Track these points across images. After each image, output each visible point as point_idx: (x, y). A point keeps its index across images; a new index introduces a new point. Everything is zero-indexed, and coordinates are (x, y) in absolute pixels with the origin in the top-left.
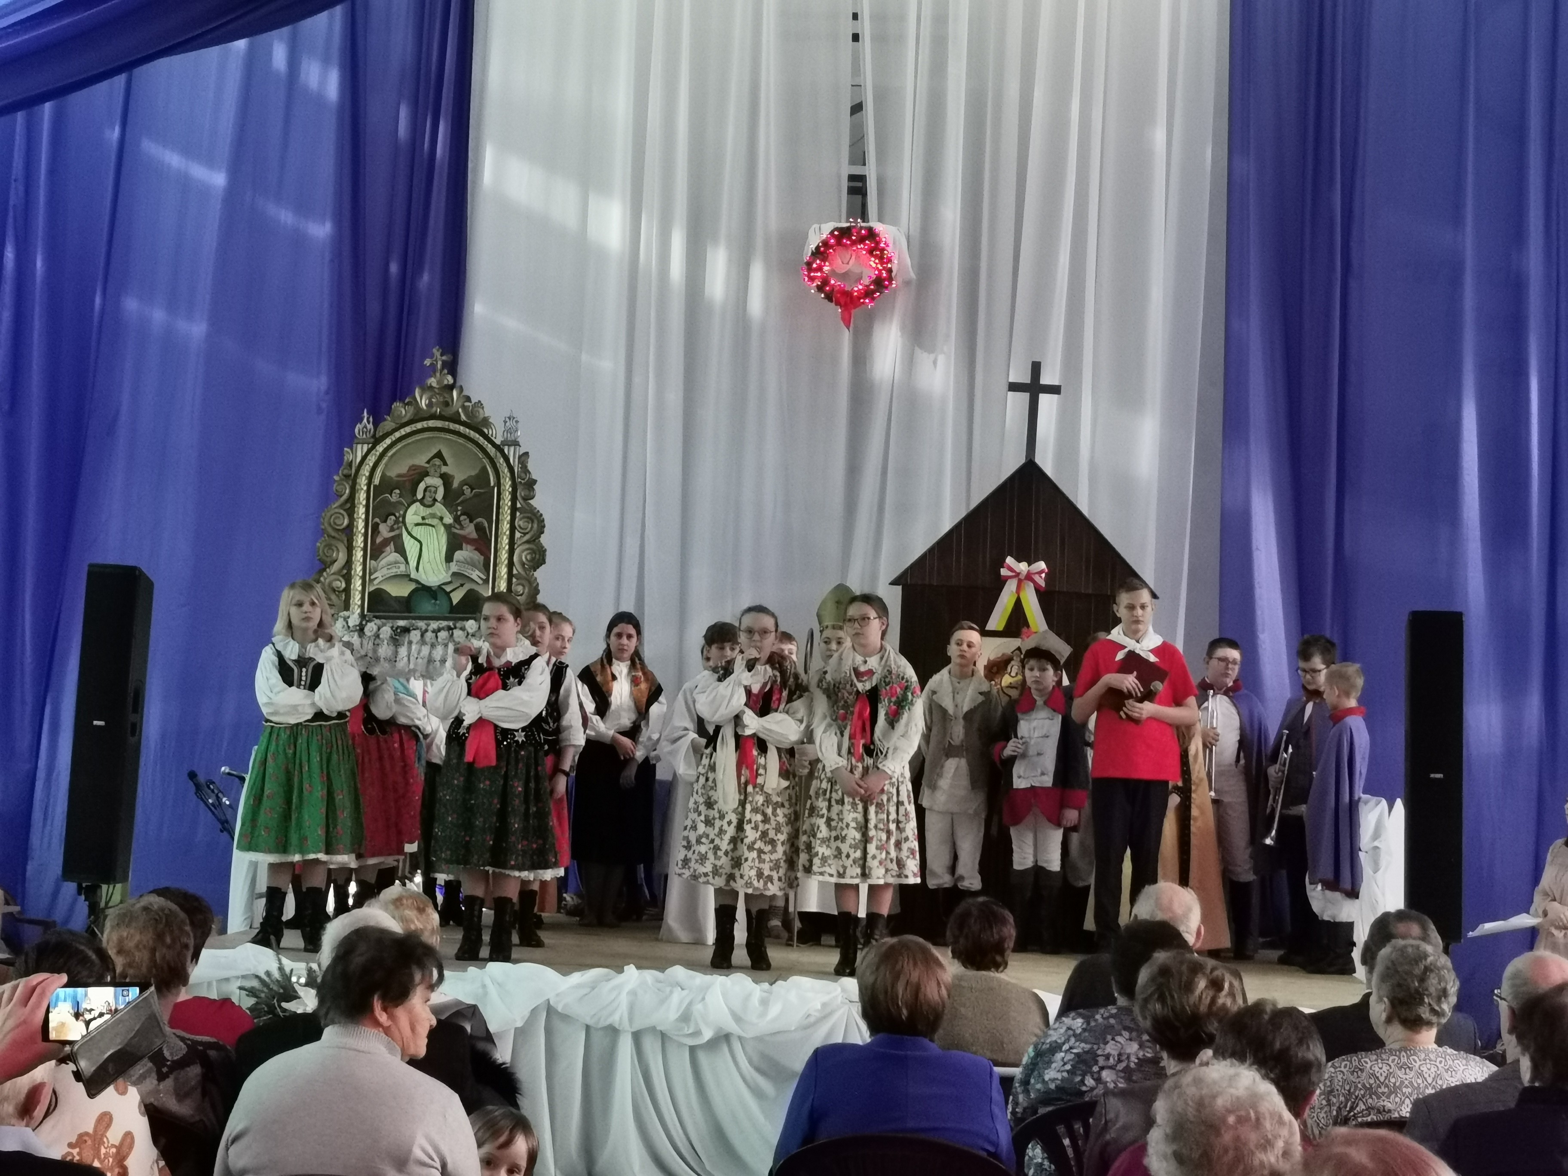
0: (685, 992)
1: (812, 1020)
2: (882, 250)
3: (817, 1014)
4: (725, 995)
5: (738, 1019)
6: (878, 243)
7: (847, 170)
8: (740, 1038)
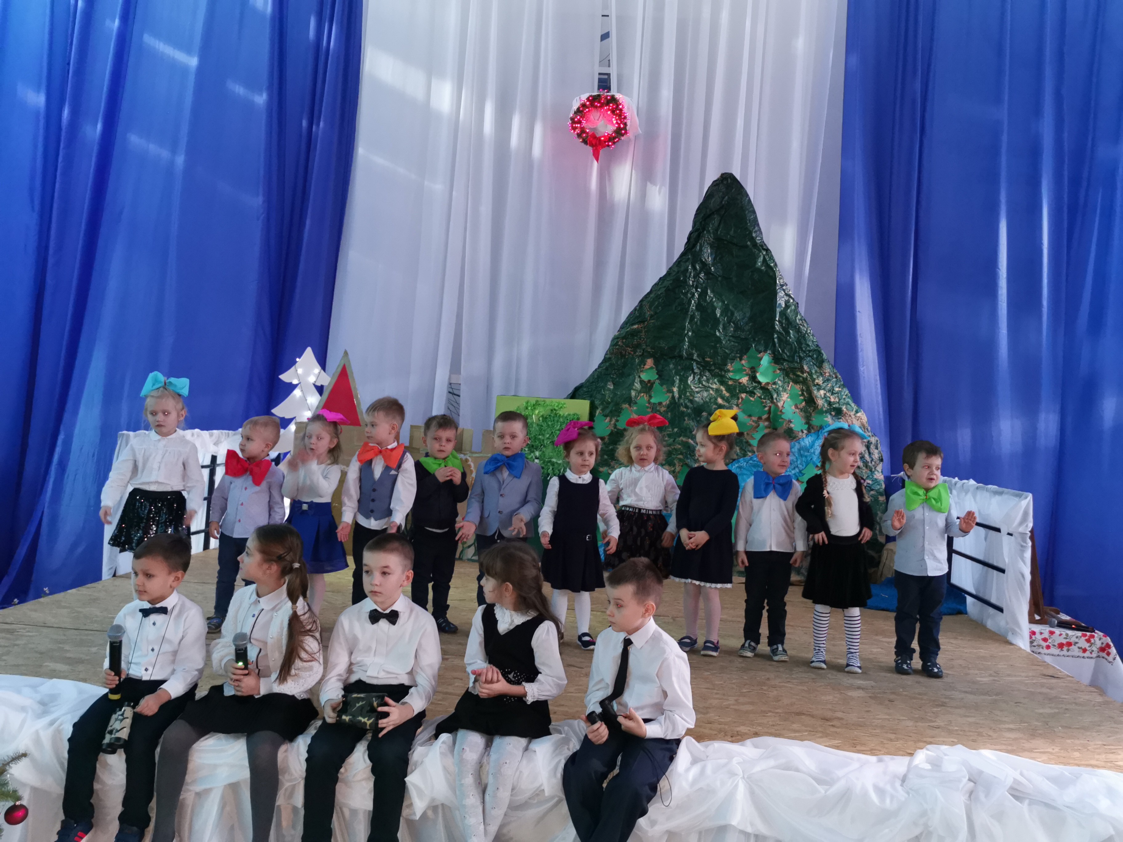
2: (621, 110)
7: (598, 69)
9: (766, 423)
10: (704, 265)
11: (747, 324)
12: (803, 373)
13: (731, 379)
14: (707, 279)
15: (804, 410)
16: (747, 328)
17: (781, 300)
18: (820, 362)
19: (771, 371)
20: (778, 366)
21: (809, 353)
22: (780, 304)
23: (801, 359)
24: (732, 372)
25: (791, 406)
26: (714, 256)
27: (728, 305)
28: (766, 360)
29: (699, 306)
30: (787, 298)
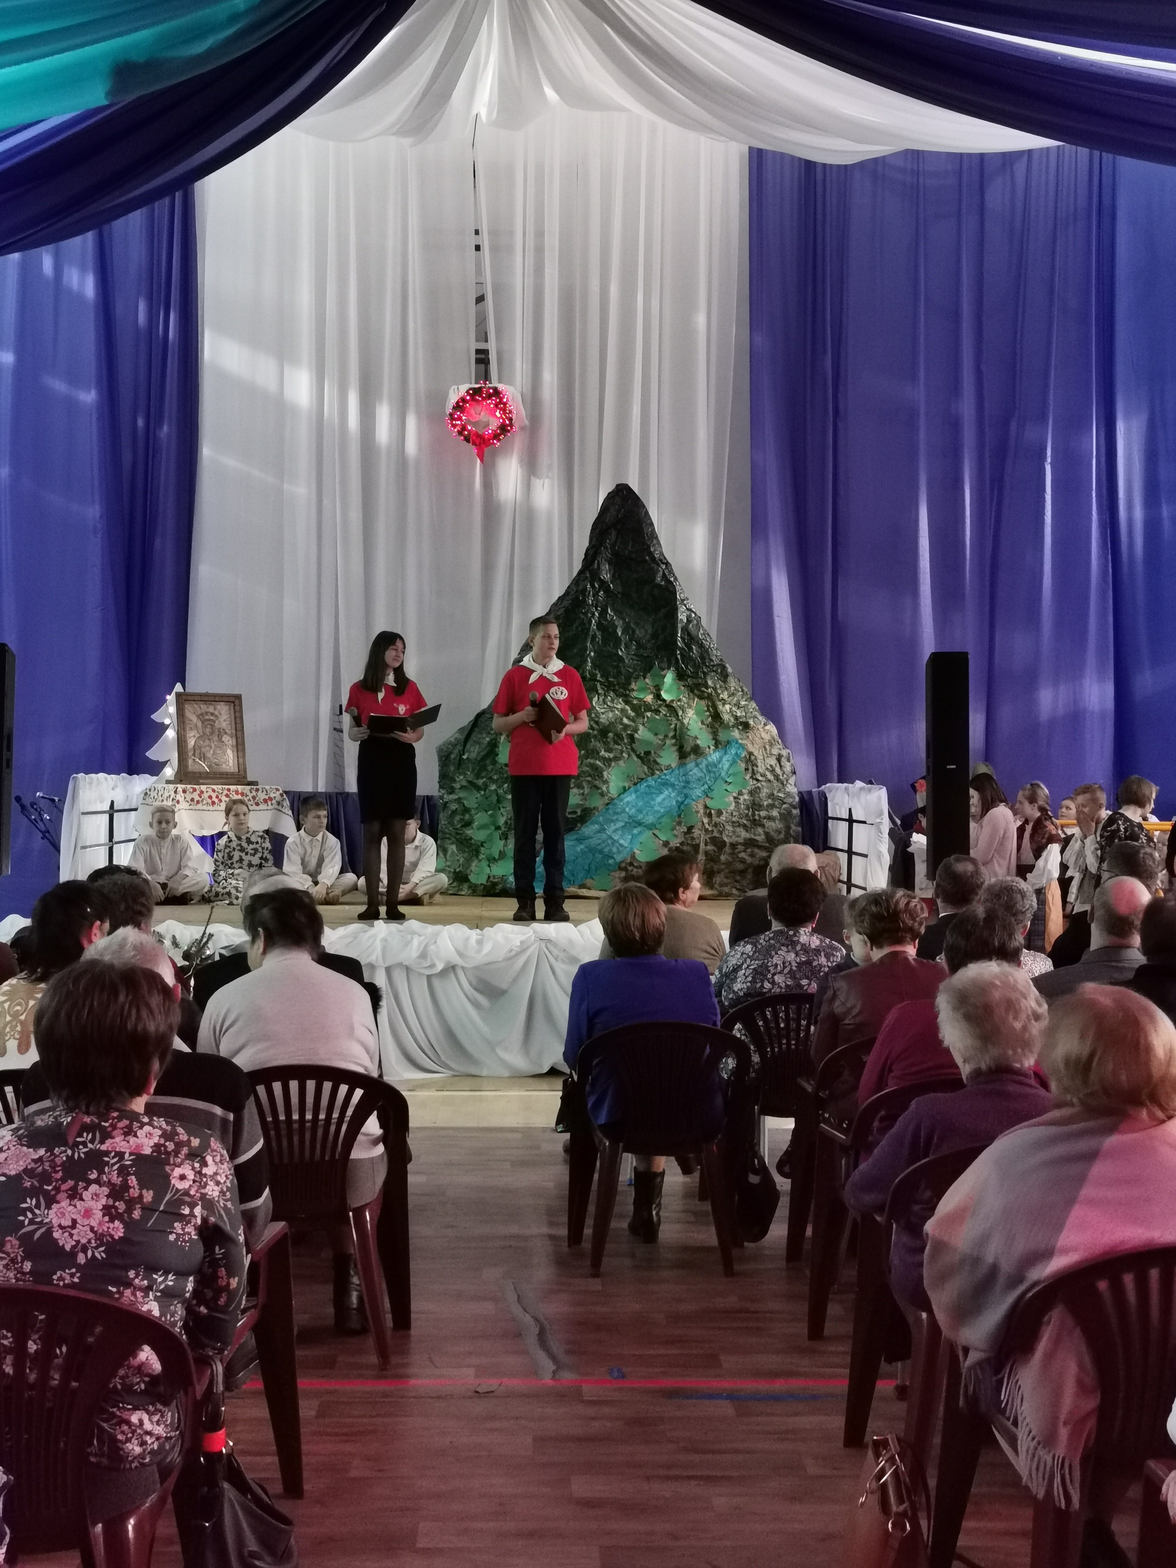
0: (422, 938)
1: (513, 953)
2: (505, 404)
3: (518, 949)
4: (451, 939)
5: (461, 954)
6: (501, 399)
7: (474, 346)
8: (463, 968)
9: (673, 741)
10: (603, 583)
11: (649, 641)
12: (707, 688)
13: (636, 698)
14: (607, 597)
15: (711, 726)
16: (649, 646)
17: (682, 616)
18: (724, 676)
19: (675, 687)
20: (682, 683)
21: (712, 668)
22: (681, 620)
23: (705, 674)
24: (637, 691)
25: (697, 722)
26: (612, 572)
27: (629, 622)
28: (669, 677)
29: (599, 625)
30: (688, 613)
